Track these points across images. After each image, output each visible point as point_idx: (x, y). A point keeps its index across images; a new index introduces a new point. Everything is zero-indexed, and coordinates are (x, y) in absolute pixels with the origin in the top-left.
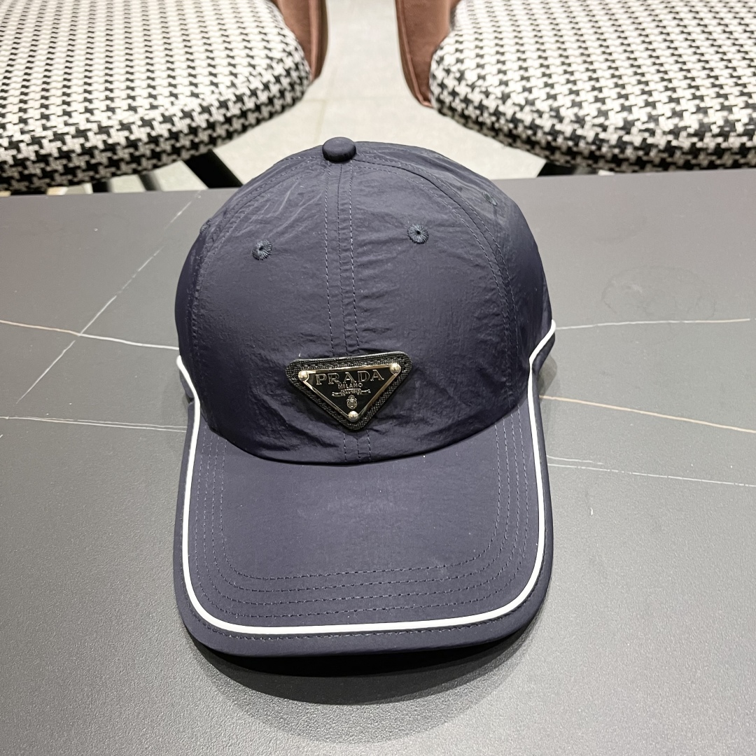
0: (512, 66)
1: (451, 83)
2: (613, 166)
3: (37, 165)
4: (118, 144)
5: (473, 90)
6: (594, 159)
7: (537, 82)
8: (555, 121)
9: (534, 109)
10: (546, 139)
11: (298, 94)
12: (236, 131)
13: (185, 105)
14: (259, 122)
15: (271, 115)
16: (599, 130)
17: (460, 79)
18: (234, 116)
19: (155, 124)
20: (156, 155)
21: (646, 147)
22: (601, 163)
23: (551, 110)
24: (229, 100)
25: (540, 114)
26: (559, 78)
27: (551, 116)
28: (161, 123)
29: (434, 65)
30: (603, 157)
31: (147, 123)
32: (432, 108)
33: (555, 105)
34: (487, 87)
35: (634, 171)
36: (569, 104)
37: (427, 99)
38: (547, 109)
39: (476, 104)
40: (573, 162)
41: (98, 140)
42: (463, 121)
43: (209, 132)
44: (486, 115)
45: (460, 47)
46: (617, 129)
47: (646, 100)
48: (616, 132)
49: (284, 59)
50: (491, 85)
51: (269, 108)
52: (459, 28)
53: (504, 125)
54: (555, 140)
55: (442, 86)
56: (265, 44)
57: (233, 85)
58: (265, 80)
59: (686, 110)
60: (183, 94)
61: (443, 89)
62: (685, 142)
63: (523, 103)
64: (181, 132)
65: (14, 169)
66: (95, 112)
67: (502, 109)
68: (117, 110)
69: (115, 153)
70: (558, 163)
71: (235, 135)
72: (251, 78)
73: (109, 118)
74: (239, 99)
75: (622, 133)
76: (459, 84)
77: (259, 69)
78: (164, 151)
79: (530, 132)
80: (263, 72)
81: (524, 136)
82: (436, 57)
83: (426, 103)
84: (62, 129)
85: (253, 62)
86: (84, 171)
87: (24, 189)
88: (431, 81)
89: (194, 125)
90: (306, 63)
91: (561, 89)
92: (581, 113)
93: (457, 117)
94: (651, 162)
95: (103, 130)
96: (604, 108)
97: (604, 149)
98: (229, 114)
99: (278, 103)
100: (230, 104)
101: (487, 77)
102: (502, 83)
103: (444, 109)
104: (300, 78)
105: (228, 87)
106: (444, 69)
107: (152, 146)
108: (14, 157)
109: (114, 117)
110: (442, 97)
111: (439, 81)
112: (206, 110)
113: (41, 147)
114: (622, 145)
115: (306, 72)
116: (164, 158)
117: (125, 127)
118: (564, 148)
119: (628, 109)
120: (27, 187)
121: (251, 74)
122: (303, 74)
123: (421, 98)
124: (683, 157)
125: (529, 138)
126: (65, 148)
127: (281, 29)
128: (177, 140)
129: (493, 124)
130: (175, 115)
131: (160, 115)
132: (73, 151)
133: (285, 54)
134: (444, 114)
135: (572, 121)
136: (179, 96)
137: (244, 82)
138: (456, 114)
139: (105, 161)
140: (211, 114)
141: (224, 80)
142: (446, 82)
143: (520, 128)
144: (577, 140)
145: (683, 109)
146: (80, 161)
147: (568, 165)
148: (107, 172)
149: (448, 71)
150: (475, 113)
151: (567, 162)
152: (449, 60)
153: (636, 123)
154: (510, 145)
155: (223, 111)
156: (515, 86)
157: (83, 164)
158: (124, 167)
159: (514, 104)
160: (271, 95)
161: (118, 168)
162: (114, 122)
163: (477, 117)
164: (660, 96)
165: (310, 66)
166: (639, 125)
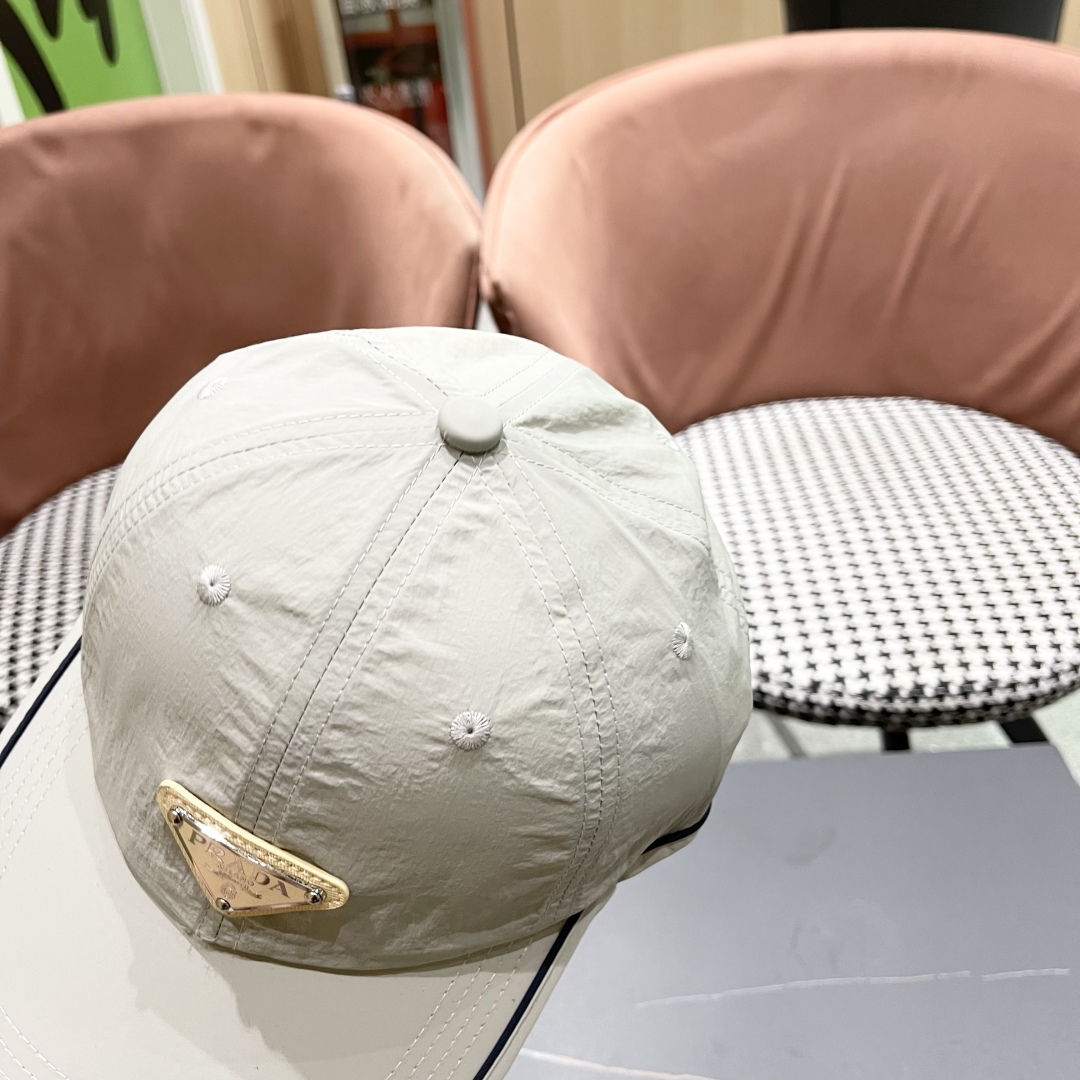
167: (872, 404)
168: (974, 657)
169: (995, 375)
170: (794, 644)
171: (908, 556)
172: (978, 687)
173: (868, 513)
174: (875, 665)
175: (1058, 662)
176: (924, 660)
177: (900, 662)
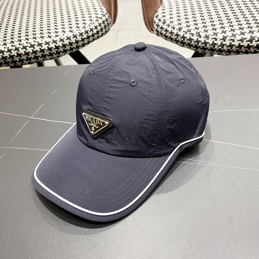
0: (183, 17)
1: (161, 24)
2: (219, 53)
3: (17, 57)
4: (45, 49)
5: (169, 27)
6: (212, 51)
7: (192, 23)
8: (198, 37)
9: (191, 33)
10: (195, 44)
11: (107, 30)
12: (86, 43)
13: (68, 35)
14: (93, 40)
15: (98, 37)
16: (214, 40)
17: (164, 23)
18: (85, 38)
19: (57, 42)
20: (58, 53)
21: (231, 46)
22: (215, 52)
23: (197, 33)
24: (83, 33)
25: (193, 35)
26: (199, 22)
27: (197, 35)
28: (59, 41)
29: (155, 18)
30: (215, 50)
31: (55, 42)
32: (154, 33)
33: (198, 31)
34: (174, 26)
35: (227, 55)
36: (203, 31)
37: (152, 30)
38: (195, 33)
39: (170, 32)
40: (205, 52)
41: (38, 48)
42: (165, 38)
43: (76, 44)
44: (173, 35)
45: (164, 11)
46: (220, 39)
47: (231, 29)
48: (220, 41)
49: (102, 17)
50: (175, 25)
51: (97, 35)
52: (164, 5)
53: (180, 39)
54: (198, 44)
55: (158, 25)
56: (95, 12)
57: (84, 27)
58: (95, 25)
59: (246, 32)
60: (67, 31)
61: (158, 27)
62: (245, 44)
63: (187, 31)
64: (67, 44)
65: (10, 59)
66: (37, 38)
67: (179, 33)
68: (44, 38)
69: (44, 53)
70: (199, 52)
71: (85, 45)
72: (91, 25)
73: (42, 40)
74: (87, 32)
75: (222, 41)
76: (164, 25)
77: (93, 21)
78: (61, 51)
79: (189, 41)
80: (95, 22)
81: (187, 43)
82: (155, 15)
83: (152, 32)
84: (25, 45)
85: (91, 19)
86: (34, 59)
87: (13, 66)
88: (154, 24)
89: (71, 42)
90: (110, 18)
91: (200, 25)
92: (207, 34)
93: (163, 36)
94: (233, 51)
95: (40, 45)
96: (216, 32)
97: (216, 47)
98: (83, 38)
99: (100, 33)
100: (83, 34)
101: (174, 22)
102: (179, 24)
103: (159, 34)
104: (108, 24)
105: (83, 28)
106: (158, 19)
107: (57, 50)
108: (9, 55)
109: (43, 40)
110: (158, 29)
111: (157, 24)
112: (75, 36)
113: (19, 51)
114: (222, 45)
115: (110, 22)
116: (61, 54)
117: (47, 43)
118: (201, 47)
119: (225, 32)
120: (14, 65)
121: (90, 23)
122: (109, 22)
123: (150, 30)
124: (244, 49)
125: (189, 43)
126: (27, 51)
127: (101, 7)
128: (65, 47)
129: (176, 38)
130: (64, 39)
131: (59, 39)
132: (30, 52)
133: (103, 16)
134: (159, 36)
135: (204, 37)
136: (66, 32)
137: (88, 26)
138: (163, 35)
139: (40, 55)
140: (77, 38)
141: (81, 26)
142: (159, 24)
143: (186, 40)
144: (206, 44)
145: (245, 32)
146: (32, 55)
147: (203, 53)
148: (41, 59)
149: (160, 20)
150: (169, 35)
151: (203, 52)
152: (160, 16)
153: (227, 37)
154: (182, 46)
155: (81, 37)
156: (184, 25)
157: (33, 57)
158: (47, 57)
159: (183, 31)
160: (98, 30)
161: (45, 58)
162: (43, 42)
163: (170, 36)
164: (236, 27)
165: (111, 20)
166: (228, 38)
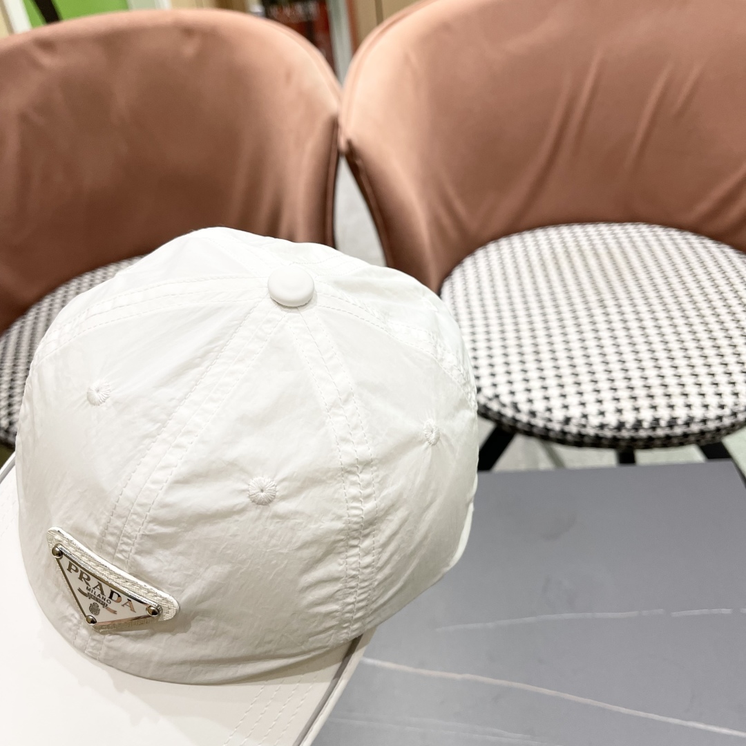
94: (586, 443)
96: (549, 405)
97: (552, 434)
114: (563, 433)
119: (567, 407)
124: (608, 442)
135: (527, 413)
143: (491, 413)
144: (531, 427)
145: (606, 409)
153: (573, 419)
167: (617, 228)
168: (678, 401)
169: (704, 207)
170: (554, 392)
171: (636, 332)
172: (680, 422)
173: (610, 302)
174: (609, 406)
175: (736, 405)
176: (644, 403)
177: (626, 405)
